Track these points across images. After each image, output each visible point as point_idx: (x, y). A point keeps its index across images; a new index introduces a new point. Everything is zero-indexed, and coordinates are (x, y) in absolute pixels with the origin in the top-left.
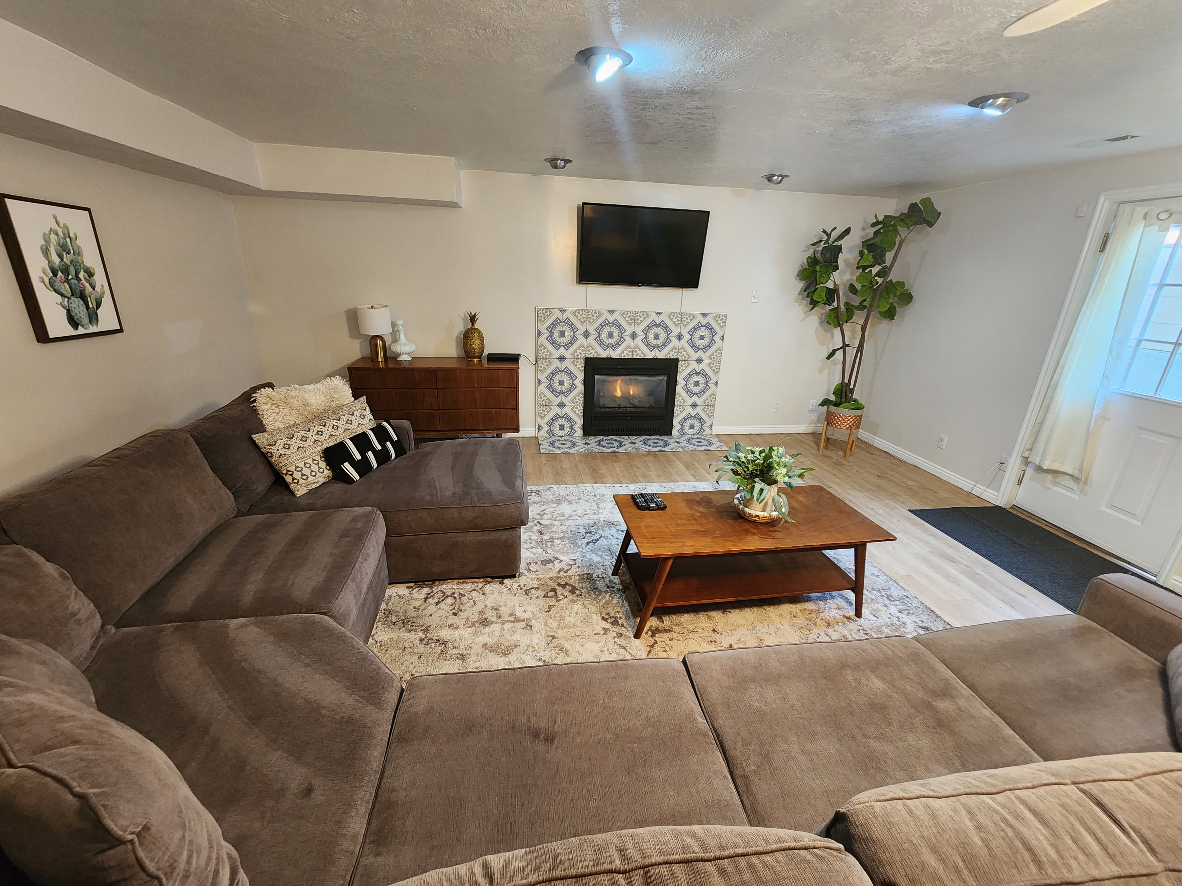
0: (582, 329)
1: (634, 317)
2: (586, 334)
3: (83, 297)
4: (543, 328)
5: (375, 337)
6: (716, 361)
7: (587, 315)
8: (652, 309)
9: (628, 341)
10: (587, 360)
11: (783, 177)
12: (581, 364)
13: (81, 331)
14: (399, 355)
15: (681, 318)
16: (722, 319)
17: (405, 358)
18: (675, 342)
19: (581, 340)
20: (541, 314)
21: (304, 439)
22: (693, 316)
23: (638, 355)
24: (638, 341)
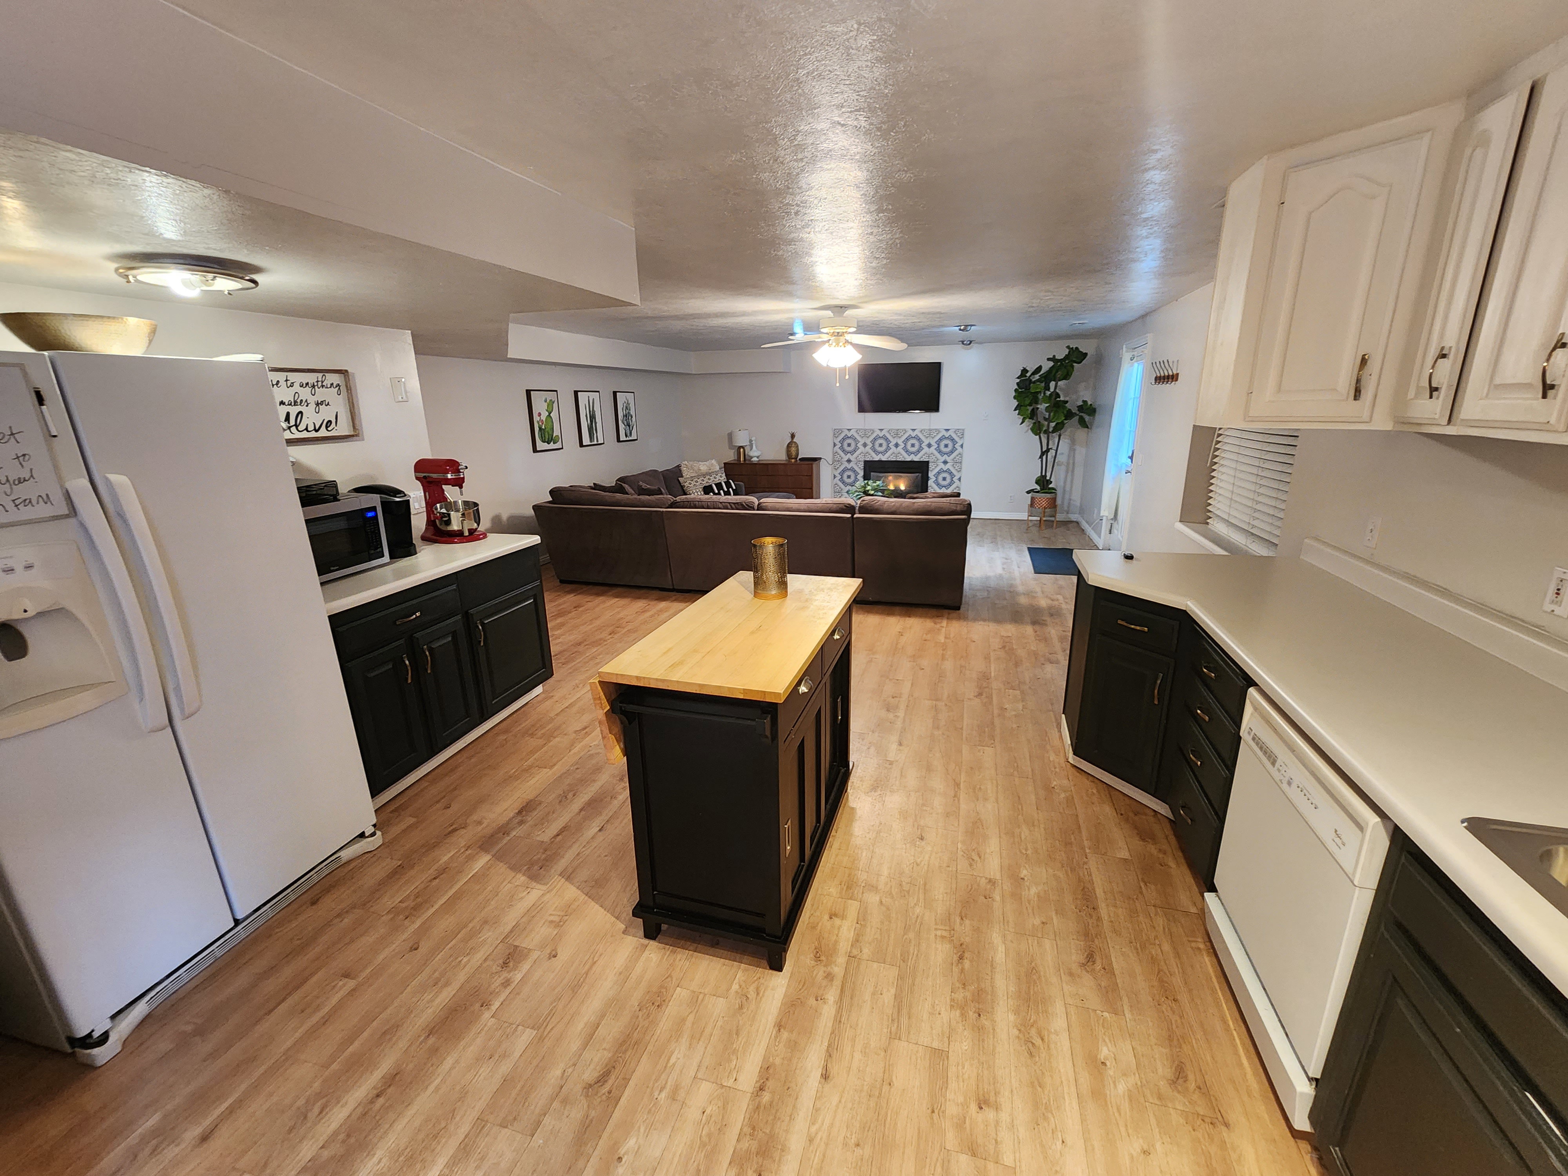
0: (862, 441)
1: (897, 433)
2: (865, 445)
3: (629, 426)
4: (837, 441)
5: (740, 447)
6: (958, 462)
7: (866, 433)
8: (908, 427)
9: (893, 449)
10: (866, 462)
11: (971, 342)
12: (862, 465)
13: (628, 439)
14: (752, 457)
15: (930, 433)
16: (961, 433)
17: (755, 459)
18: (926, 449)
19: (861, 449)
20: (837, 432)
21: (697, 482)
22: (938, 431)
23: (900, 459)
24: (900, 449)
